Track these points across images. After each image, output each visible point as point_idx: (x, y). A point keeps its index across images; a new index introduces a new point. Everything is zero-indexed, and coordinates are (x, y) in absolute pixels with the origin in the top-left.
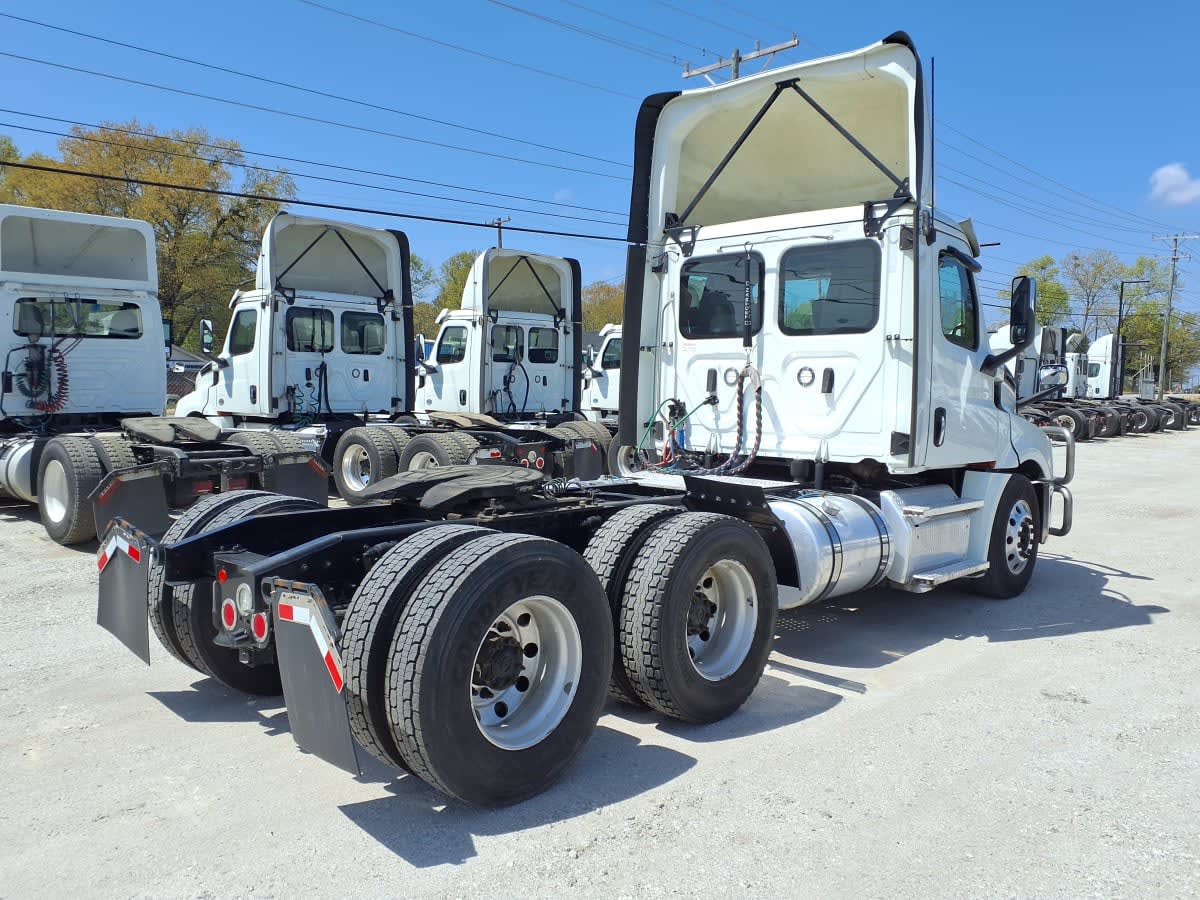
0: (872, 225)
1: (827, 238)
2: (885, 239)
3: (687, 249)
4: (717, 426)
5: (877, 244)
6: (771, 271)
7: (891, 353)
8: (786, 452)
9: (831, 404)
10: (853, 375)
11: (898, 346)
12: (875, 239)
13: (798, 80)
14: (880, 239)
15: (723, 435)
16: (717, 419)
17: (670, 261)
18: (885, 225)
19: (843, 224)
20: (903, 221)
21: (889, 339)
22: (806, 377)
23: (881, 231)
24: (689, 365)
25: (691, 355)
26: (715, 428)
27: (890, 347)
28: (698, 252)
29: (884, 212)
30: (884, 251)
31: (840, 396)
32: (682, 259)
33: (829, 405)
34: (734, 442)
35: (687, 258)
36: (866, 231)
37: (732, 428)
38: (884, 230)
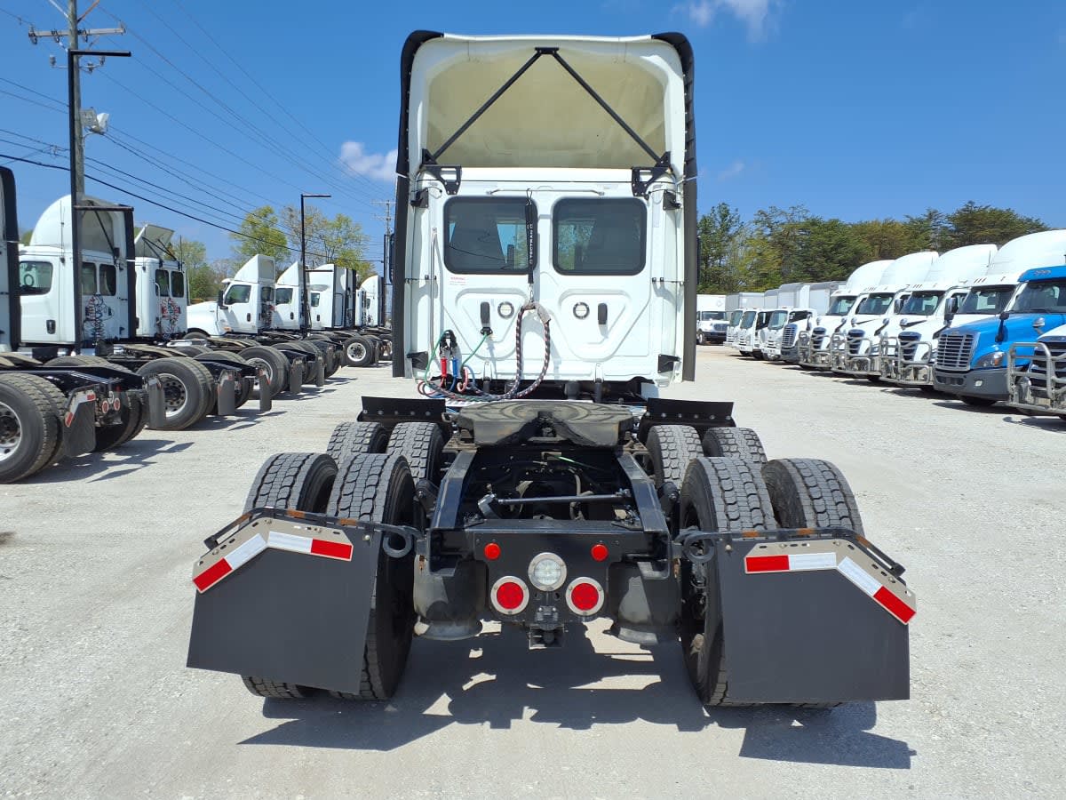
0: (639, 187)
1: (600, 193)
2: (650, 199)
3: (452, 187)
4: (492, 354)
5: (643, 203)
6: (545, 217)
7: (656, 294)
8: (563, 375)
9: (605, 333)
10: (624, 309)
11: (663, 286)
12: (642, 199)
13: (557, 49)
14: (647, 199)
15: (497, 363)
16: (491, 348)
17: (430, 197)
18: (650, 188)
19: (615, 183)
20: (665, 186)
21: (654, 281)
22: (581, 311)
23: (647, 193)
24: (458, 298)
25: (460, 288)
26: (489, 356)
27: (655, 288)
28: (463, 191)
29: (650, 177)
30: (649, 210)
31: (612, 326)
32: (446, 197)
33: (602, 334)
34: (515, 368)
35: (450, 196)
36: (634, 191)
37: (509, 355)
38: (650, 193)
